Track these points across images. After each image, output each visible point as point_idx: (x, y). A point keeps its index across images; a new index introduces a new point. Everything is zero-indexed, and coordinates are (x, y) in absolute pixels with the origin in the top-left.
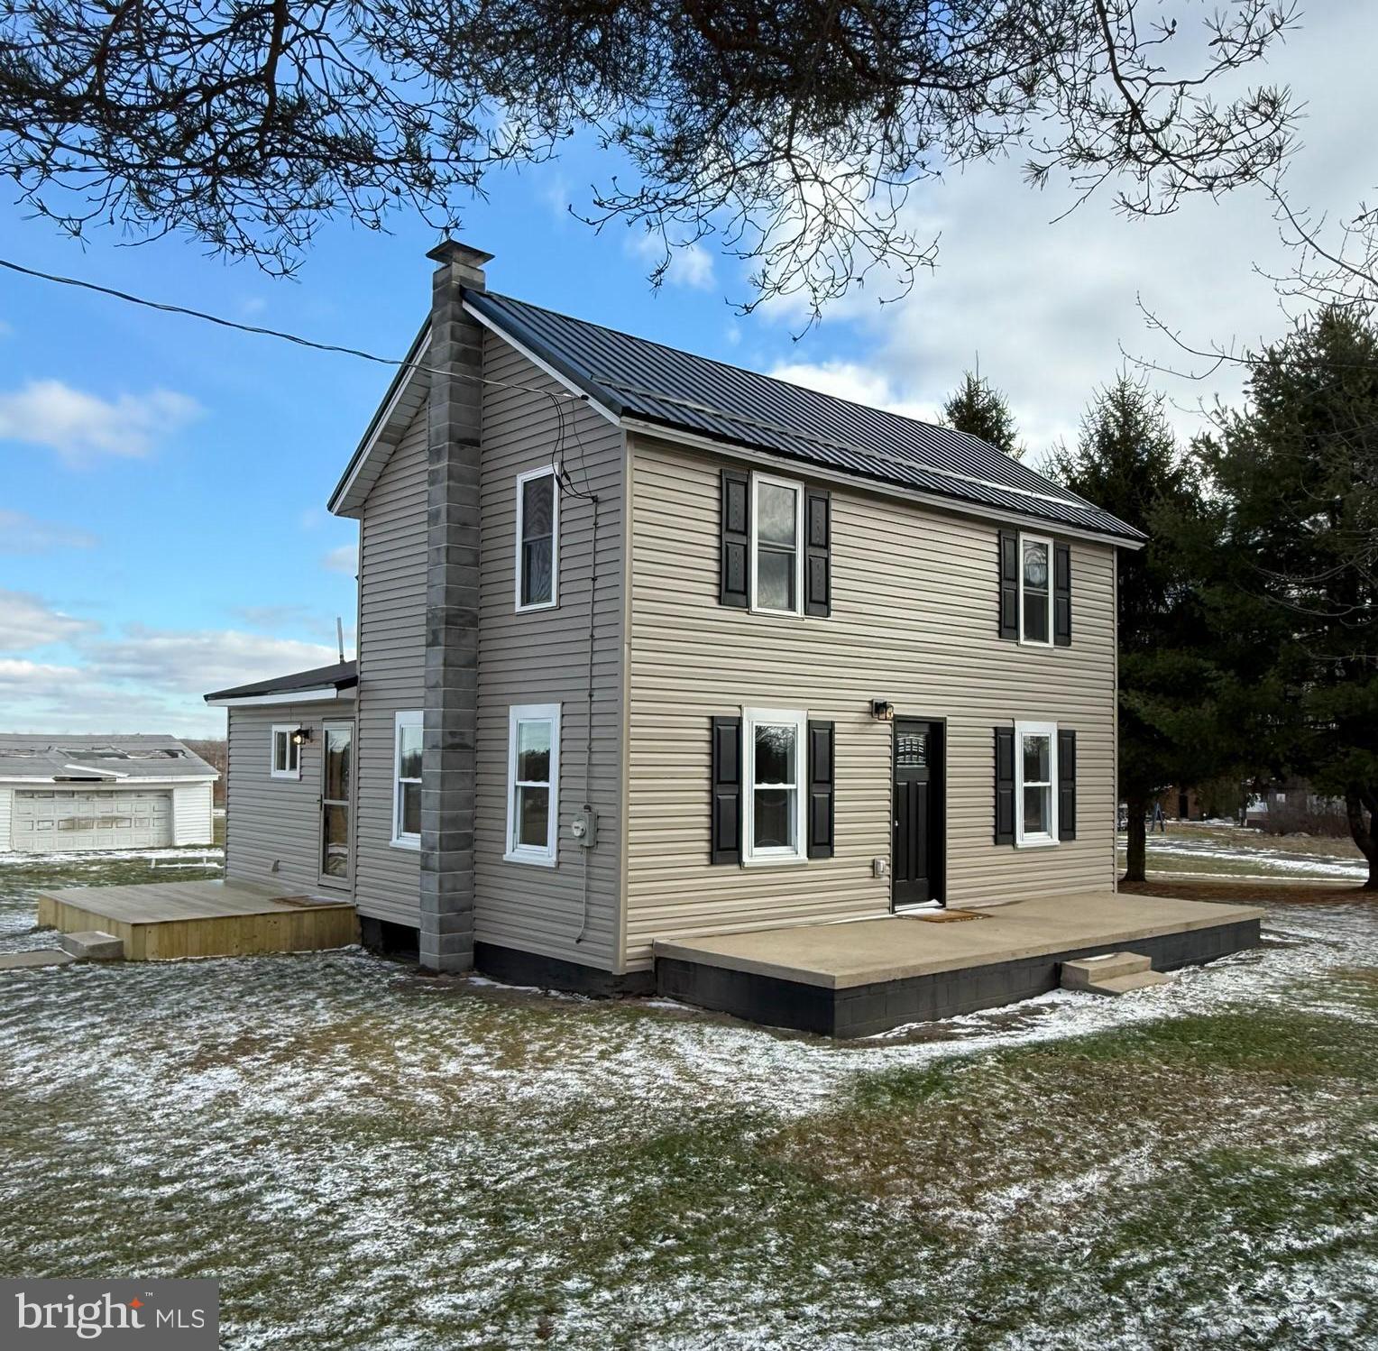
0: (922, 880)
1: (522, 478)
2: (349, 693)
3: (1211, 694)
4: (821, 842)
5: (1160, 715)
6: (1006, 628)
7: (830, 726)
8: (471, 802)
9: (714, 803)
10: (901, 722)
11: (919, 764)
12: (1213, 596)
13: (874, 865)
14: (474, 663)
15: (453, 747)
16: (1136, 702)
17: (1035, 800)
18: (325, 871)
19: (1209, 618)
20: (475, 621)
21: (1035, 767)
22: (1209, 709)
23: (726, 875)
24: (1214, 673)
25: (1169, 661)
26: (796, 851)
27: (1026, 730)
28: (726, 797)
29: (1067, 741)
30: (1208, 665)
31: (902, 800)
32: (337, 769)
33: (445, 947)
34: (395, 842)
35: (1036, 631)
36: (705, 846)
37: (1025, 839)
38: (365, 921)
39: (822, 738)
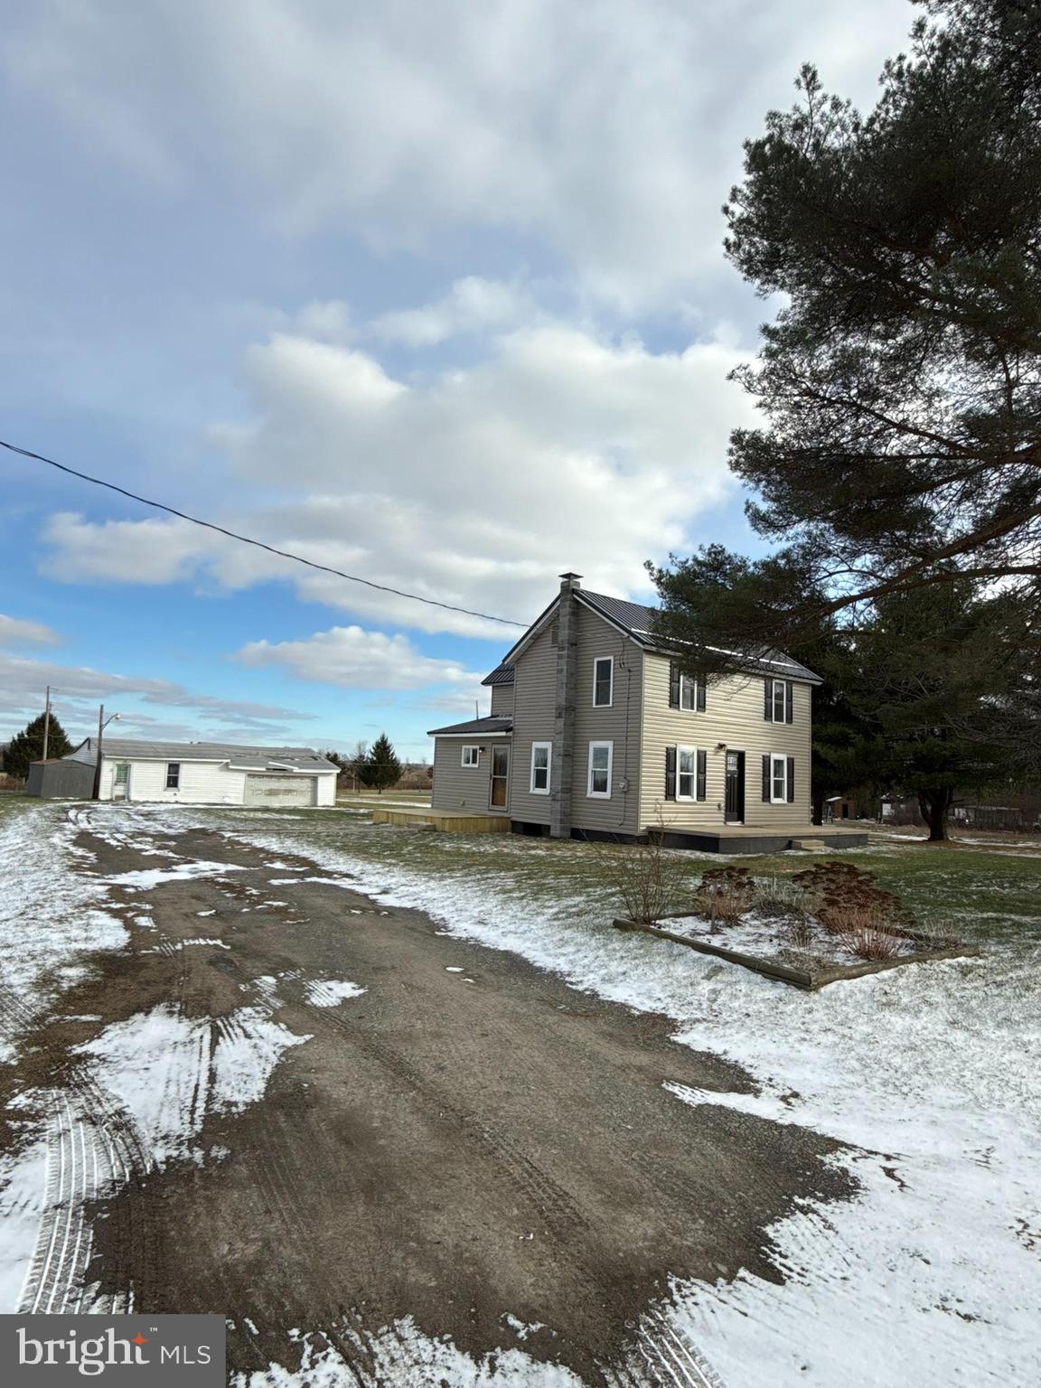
0: (736, 813)
1: (596, 660)
2: (510, 734)
3: (853, 745)
4: (702, 795)
5: (830, 754)
6: (767, 716)
7: (705, 752)
8: (572, 776)
9: (667, 778)
10: (729, 752)
11: (734, 768)
12: (855, 699)
13: (719, 805)
14: (573, 725)
15: (566, 755)
16: (818, 748)
17: (778, 785)
18: (493, 804)
19: (853, 709)
20: (574, 709)
21: (778, 772)
22: (851, 751)
23: (670, 805)
24: (853, 736)
25: (833, 729)
26: (693, 798)
27: (775, 756)
28: (671, 776)
29: (791, 762)
30: (851, 731)
31: (729, 781)
32: (500, 766)
33: (563, 829)
34: (531, 791)
35: (779, 718)
36: (664, 793)
37: (774, 800)
38: (514, 823)
39: (702, 757)
